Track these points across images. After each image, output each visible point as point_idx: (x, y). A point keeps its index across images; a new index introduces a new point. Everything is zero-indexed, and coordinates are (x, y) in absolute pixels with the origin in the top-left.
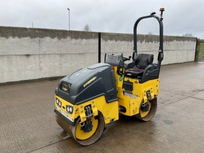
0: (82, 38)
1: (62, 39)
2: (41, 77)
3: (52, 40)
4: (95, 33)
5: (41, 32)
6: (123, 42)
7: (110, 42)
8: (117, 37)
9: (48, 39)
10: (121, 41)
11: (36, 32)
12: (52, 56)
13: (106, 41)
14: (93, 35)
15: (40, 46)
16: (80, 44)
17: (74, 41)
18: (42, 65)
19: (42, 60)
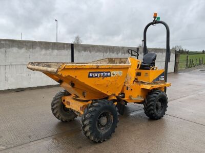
0: (53, 49)
1: (31, 50)
2: (7, 89)
3: (19, 50)
4: (67, 44)
5: (7, 42)
6: (98, 54)
7: (84, 53)
8: (91, 48)
9: (15, 50)
10: (97, 52)
11: (2, 42)
12: (19, 66)
13: (79, 52)
14: (66, 46)
15: (6, 57)
16: (51, 55)
17: (44, 52)
18: (8, 76)
19: (8, 71)
